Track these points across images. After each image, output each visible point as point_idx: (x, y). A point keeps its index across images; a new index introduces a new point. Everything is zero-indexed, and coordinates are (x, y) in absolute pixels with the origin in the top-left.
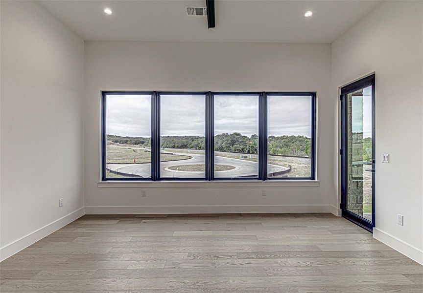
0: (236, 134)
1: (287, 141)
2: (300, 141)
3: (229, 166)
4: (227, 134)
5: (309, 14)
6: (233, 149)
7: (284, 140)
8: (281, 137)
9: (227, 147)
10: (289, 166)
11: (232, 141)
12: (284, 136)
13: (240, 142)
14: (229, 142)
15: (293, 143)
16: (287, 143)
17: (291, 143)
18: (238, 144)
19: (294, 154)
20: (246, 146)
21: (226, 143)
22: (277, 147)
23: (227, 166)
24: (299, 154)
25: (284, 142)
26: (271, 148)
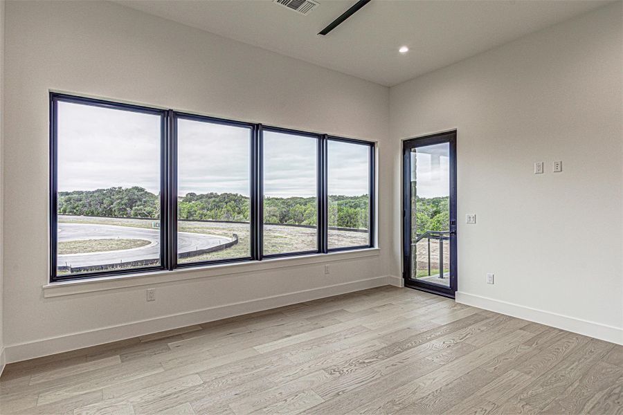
0: (136, 188)
1: (217, 200)
2: (235, 201)
3: (139, 240)
4: (120, 188)
5: (404, 50)
6: (132, 212)
7: (213, 199)
8: (207, 195)
9: (120, 210)
10: (234, 235)
11: (129, 199)
12: (212, 194)
13: (145, 202)
14: (125, 201)
15: (226, 203)
16: (218, 203)
17: (223, 203)
18: (141, 205)
19: (228, 218)
20: (155, 208)
21: (119, 203)
22: (203, 209)
23: (135, 241)
24: (236, 218)
25: (214, 201)
26: (196, 211)
